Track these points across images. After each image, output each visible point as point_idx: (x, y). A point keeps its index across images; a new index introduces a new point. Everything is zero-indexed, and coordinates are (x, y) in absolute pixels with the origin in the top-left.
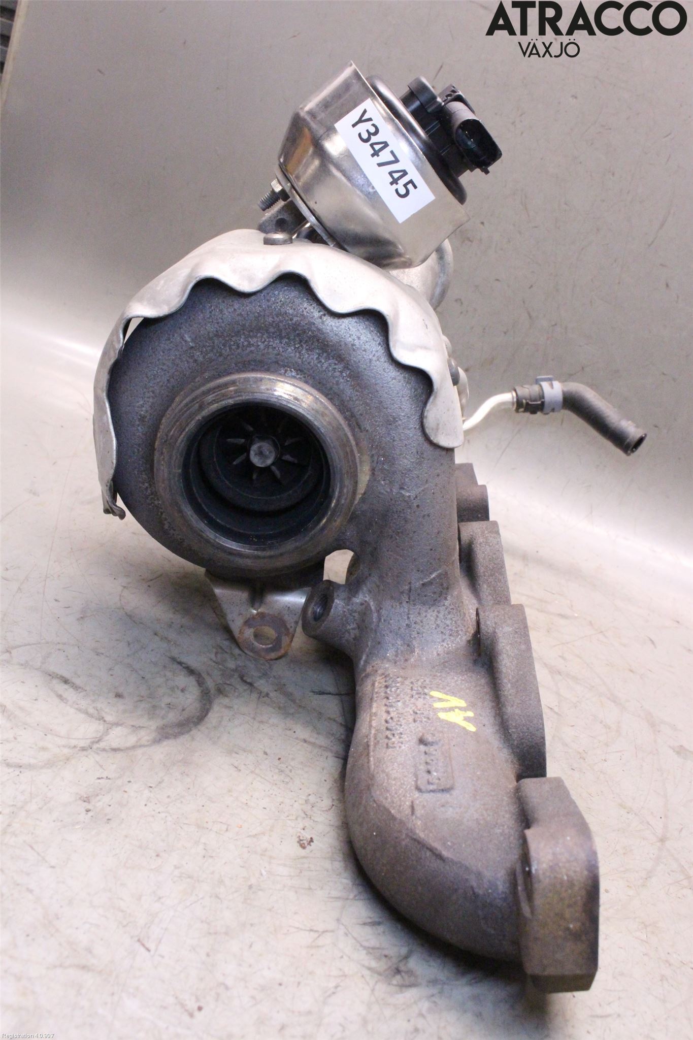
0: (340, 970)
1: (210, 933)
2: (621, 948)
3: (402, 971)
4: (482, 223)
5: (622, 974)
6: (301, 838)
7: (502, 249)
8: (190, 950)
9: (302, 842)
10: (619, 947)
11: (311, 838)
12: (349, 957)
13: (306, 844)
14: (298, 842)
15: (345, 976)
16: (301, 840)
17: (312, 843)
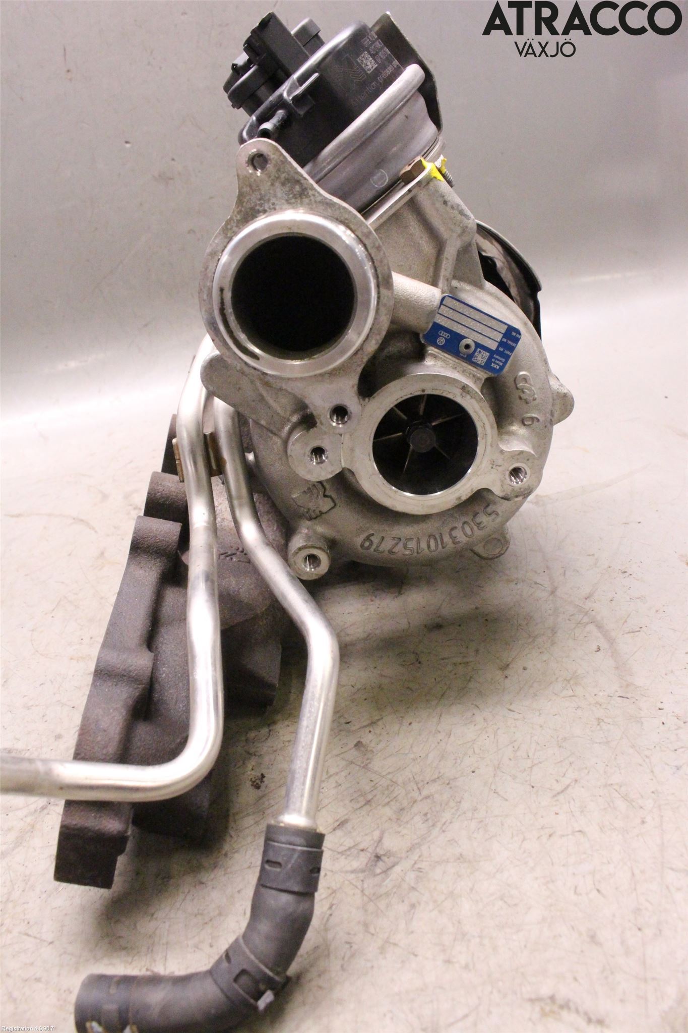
0: (329, 888)
1: (206, 923)
2: (556, 715)
3: (381, 855)
4: (173, 160)
5: (565, 739)
6: (253, 780)
7: (200, 172)
8: (194, 951)
9: (255, 783)
10: (554, 715)
11: (262, 775)
12: (332, 871)
13: (259, 783)
14: (252, 785)
15: (334, 892)
16: (254, 782)
17: (264, 779)
